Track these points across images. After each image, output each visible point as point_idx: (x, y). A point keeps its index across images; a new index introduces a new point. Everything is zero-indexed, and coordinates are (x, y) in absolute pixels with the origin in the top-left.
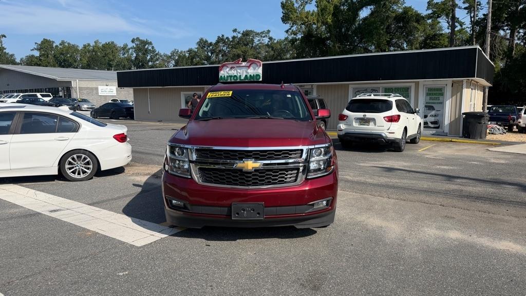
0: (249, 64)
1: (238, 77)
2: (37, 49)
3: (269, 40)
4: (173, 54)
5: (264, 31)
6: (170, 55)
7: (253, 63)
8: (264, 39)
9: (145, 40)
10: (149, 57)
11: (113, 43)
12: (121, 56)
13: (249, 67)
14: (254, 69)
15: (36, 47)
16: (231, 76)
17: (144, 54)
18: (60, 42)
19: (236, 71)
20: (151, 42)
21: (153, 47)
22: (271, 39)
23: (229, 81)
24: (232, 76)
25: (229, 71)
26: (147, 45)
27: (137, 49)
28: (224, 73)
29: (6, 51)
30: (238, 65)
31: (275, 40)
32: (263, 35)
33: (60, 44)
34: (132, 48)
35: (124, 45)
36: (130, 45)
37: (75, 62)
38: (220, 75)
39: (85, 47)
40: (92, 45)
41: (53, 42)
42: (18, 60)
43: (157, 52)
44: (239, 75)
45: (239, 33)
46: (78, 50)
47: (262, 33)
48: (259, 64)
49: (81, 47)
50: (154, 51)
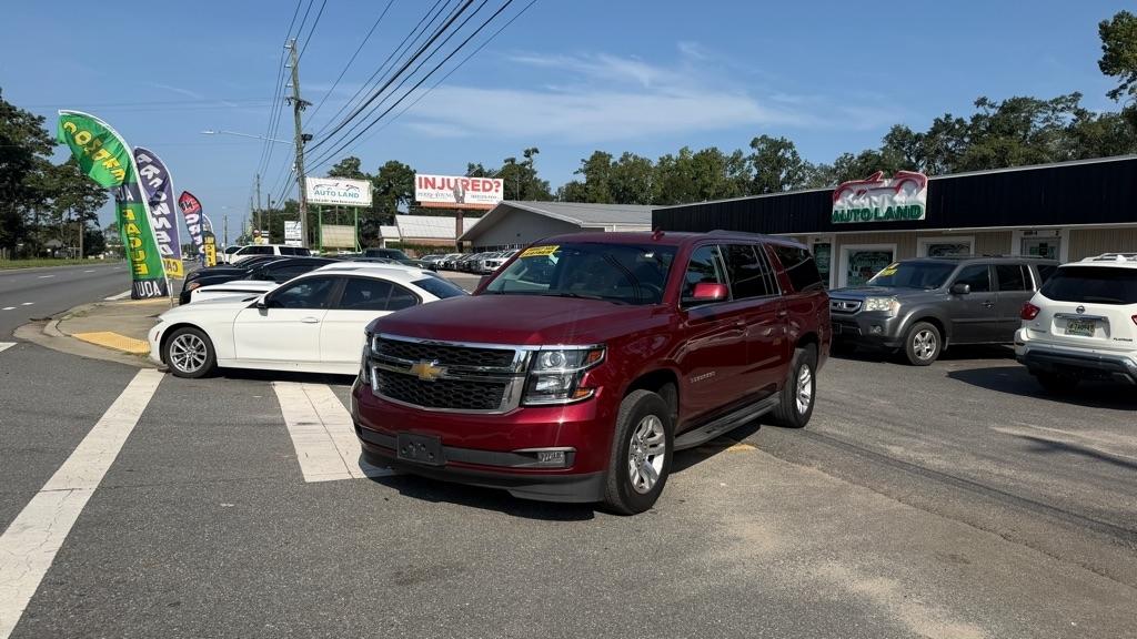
0: (898, 182)
1: (873, 211)
2: (586, 171)
3: (1075, 117)
4: (839, 164)
5: (1063, 97)
6: (834, 166)
7: (906, 179)
8: (1061, 115)
9: (779, 139)
10: (783, 175)
11: (714, 150)
12: (728, 175)
13: (897, 189)
14: (909, 193)
15: (582, 167)
16: (856, 211)
17: (774, 169)
18: (621, 156)
19: (867, 200)
20: (791, 143)
21: (794, 154)
22: (1080, 113)
23: (852, 221)
24: (858, 211)
25: (853, 199)
26: (782, 150)
27: (761, 161)
28: (842, 205)
29: (537, 176)
30: (873, 186)
31: (1094, 114)
32: (1060, 107)
33: (622, 160)
34: (750, 158)
35: (734, 153)
36: (748, 152)
37: (643, 190)
38: (835, 208)
39: (662, 161)
40: (674, 157)
41: (610, 156)
42: (553, 192)
43: (802, 163)
44: (874, 207)
45: (992, 106)
46: (649, 169)
47: (1057, 101)
48: (919, 183)
49: (655, 162)
50: (796, 161)
